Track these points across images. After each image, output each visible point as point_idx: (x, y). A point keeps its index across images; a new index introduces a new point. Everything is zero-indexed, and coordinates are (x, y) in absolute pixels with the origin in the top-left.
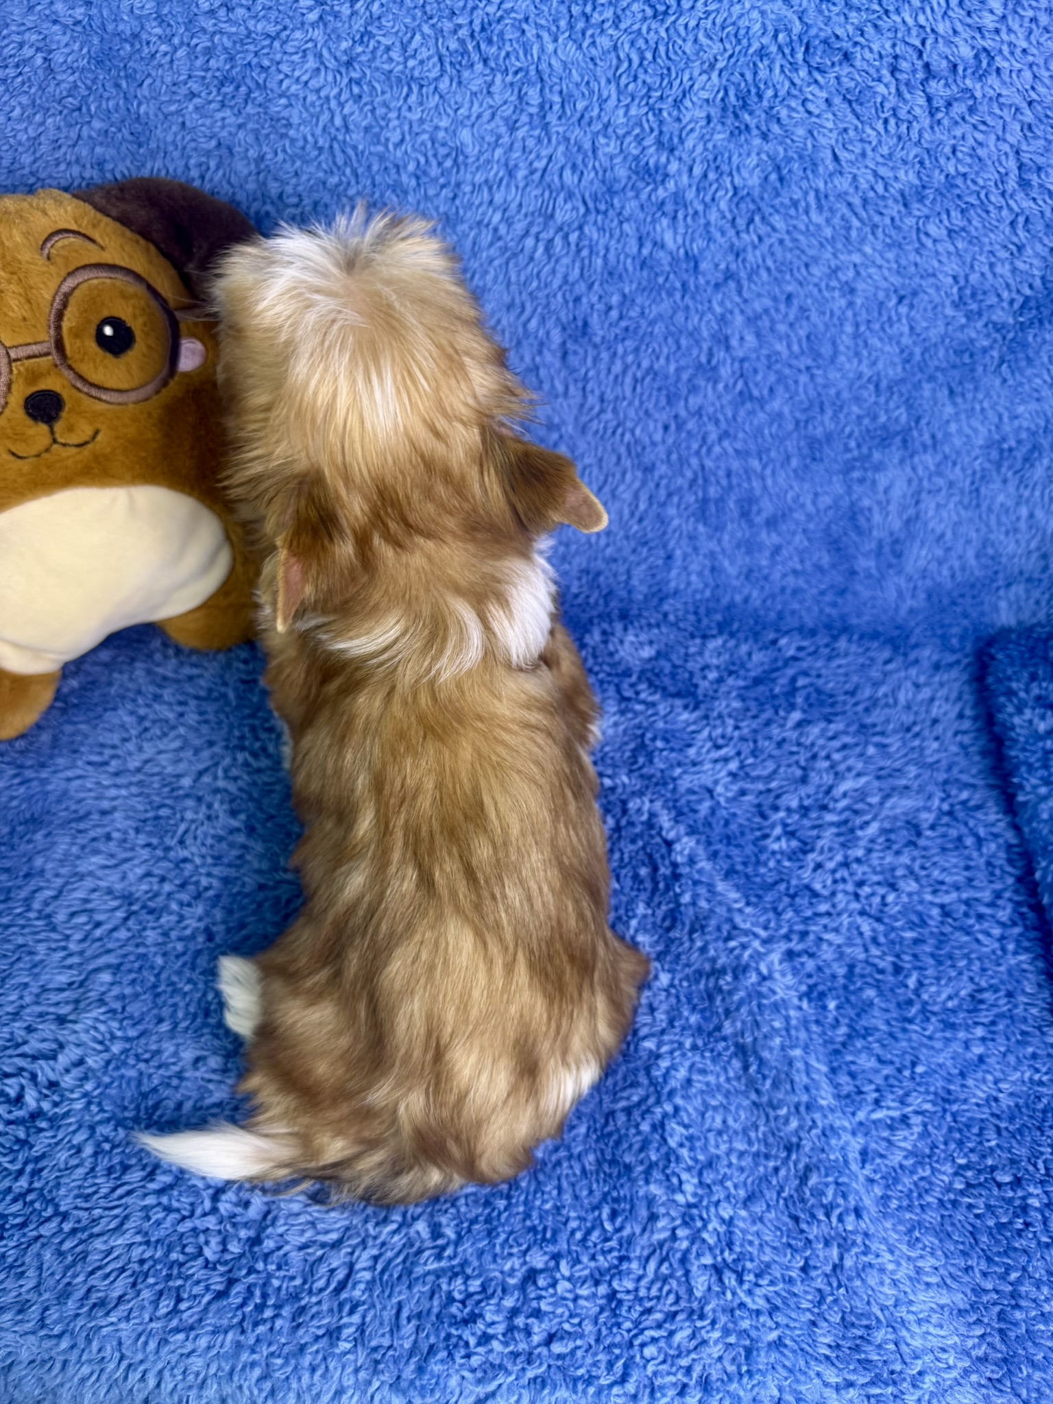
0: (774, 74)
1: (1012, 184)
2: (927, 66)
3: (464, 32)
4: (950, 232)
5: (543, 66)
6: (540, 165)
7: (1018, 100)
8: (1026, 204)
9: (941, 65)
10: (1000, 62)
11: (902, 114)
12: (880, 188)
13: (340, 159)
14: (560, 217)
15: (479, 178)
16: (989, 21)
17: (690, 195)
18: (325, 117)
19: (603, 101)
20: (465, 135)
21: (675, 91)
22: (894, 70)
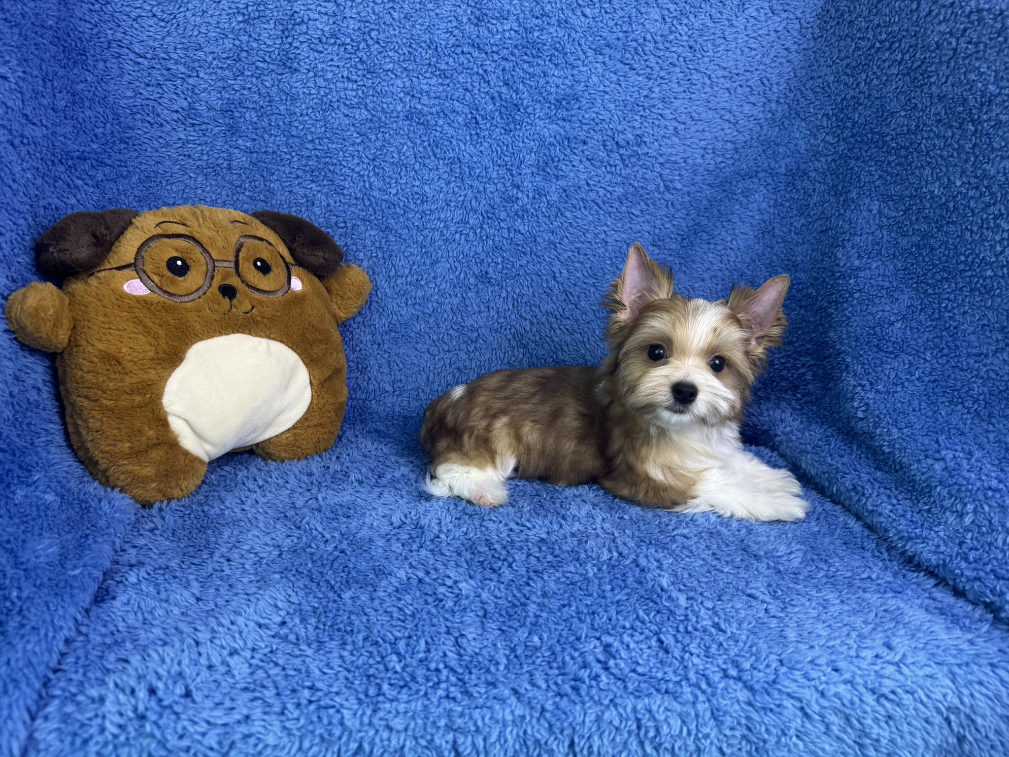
0: (557, 151)
1: (662, 189)
2: (617, 143)
3: (426, 144)
4: (642, 211)
5: (461, 156)
6: (461, 199)
7: (655, 154)
8: (670, 196)
9: (622, 143)
10: (644, 139)
11: (612, 163)
12: (609, 195)
13: (367, 203)
14: (471, 221)
15: (433, 207)
16: (637, 125)
17: (529, 207)
18: (362, 184)
19: (486, 169)
20: (427, 188)
21: (517, 162)
22: (605, 146)
